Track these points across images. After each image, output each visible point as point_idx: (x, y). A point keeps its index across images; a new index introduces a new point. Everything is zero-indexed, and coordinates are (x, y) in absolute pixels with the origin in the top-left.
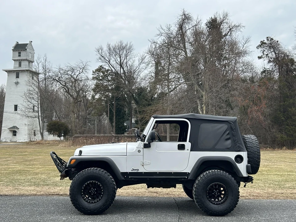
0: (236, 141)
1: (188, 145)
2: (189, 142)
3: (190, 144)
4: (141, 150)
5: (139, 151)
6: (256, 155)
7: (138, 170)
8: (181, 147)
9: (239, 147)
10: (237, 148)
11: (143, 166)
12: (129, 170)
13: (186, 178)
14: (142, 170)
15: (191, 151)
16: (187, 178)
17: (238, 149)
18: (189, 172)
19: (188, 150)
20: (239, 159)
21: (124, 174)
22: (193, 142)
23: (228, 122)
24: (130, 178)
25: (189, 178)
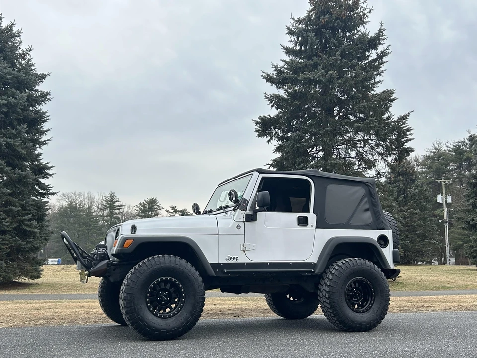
0: (378, 214)
1: (312, 217)
2: (313, 213)
3: (315, 216)
4: (242, 225)
5: (238, 227)
7: (237, 259)
8: (303, 222)
10: (380, 223)
11: (245, 251)
12: (223, 260)
14: (243, 259)
15: (316, 227)
16: (314, 271)
17: (381, 225)
18: (315, 262)
19: (312, 226)
20: (383, 241)
21: (215, 266)
22: (318, 213)
23: (365, 184)
24: (225, 272)
25: (316, 272)
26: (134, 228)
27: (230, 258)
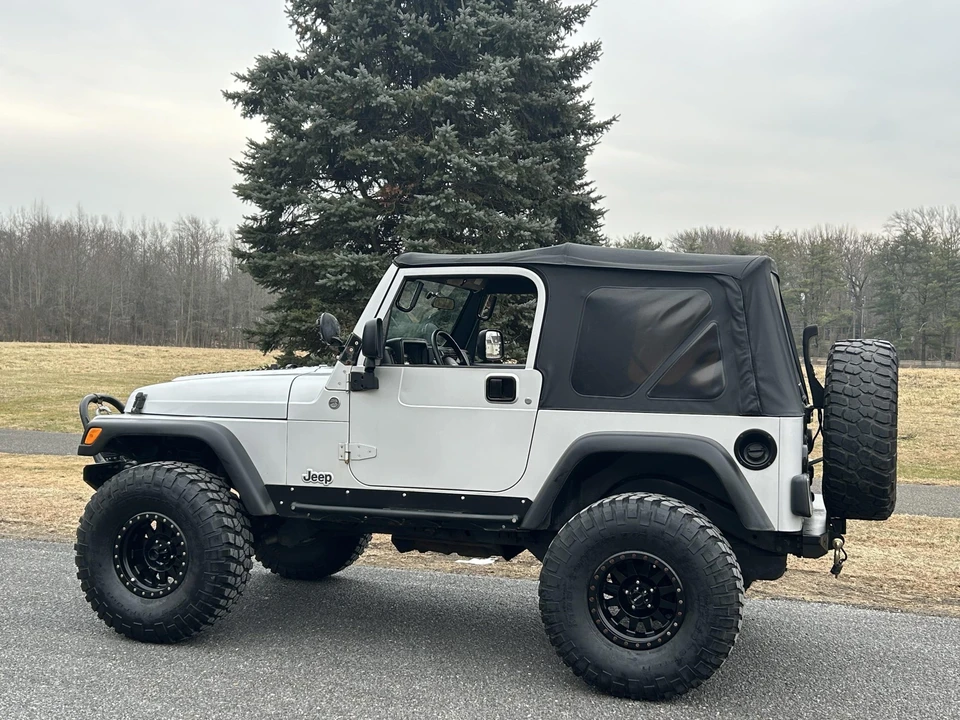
0: (746, 369)
1: (529, 380)
2: (535, 368)
3: (538, 376)
4: (343, 398)
5: (334, 403)
6: (871, 436)
7: (328, 478)
8: (501, 391)
9: (759, 394)
10: (746, 397)
11: (348, 462)
12: (296, 480)
13: (514, 521)
14: (343, 480)
15: (542, 406)
16: (520, 522)
17: (751, 402)
18: (532, 499)
19: (528, 402)
20: (757, 449)
21: (277, 492)
22: (550, 370)
23: (716, 279)
24: (293, 508)
25: (524, 525)
26: (141, 400)
27: (312, 477)
